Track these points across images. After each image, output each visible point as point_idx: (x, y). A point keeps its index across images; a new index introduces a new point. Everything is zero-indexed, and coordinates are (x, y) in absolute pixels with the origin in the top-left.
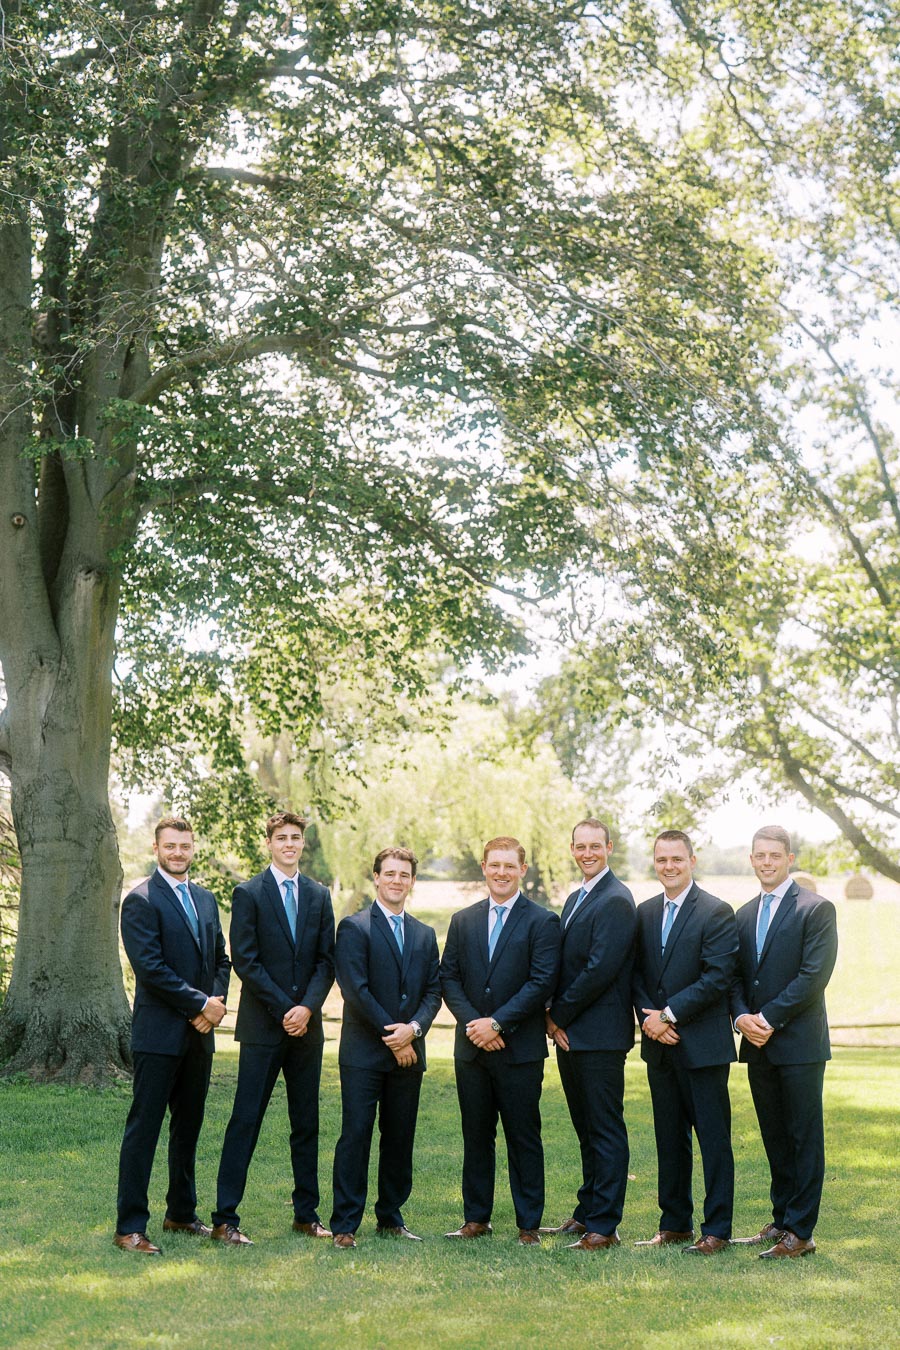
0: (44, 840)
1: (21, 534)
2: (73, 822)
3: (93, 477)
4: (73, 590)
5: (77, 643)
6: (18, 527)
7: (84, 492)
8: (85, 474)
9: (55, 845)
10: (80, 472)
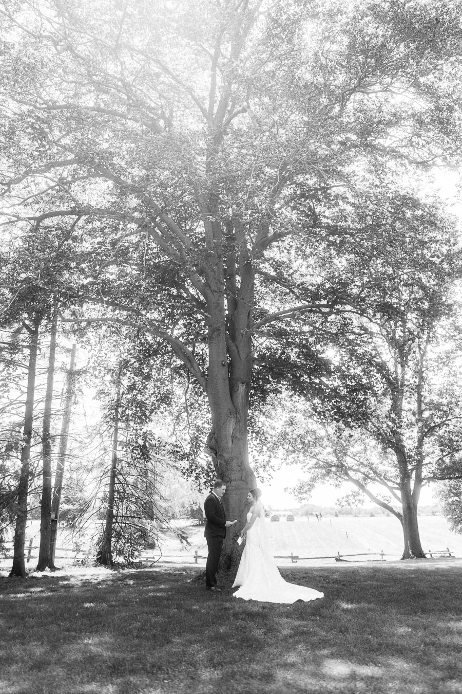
0: (235, 480)
1: (224, 368)
2: (244, 473)
3: (241, 352)
4: (238, 390)
5: (240, 408)
6: (224, 365)
7: (238, 357)
8: (238, 351)
9: (239, 482)
10: (236, 351)
